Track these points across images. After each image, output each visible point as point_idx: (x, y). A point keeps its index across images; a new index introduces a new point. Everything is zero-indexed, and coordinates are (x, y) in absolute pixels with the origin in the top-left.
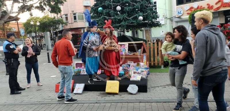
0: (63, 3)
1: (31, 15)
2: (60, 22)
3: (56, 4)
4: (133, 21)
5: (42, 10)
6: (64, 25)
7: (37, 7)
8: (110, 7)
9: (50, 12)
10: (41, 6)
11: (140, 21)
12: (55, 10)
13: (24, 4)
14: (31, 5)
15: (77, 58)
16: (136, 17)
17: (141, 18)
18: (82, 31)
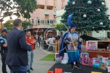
0: (33, 12)
1: (11, 18)
2: (28, 24)
3: (28, 12)
4: (96, 26)
5: (18, 16)
6: (31, 26)
7: (15, 14)
8: (78, 15)
9: (23, 18)
10: (18, 13)
11: (101, 25)
12: (27, 16)
13: (7, 11)
14: (11, 12)
15: (45, 49)
16: (98, 22)
17: (102, 23)
18: (43, 31)
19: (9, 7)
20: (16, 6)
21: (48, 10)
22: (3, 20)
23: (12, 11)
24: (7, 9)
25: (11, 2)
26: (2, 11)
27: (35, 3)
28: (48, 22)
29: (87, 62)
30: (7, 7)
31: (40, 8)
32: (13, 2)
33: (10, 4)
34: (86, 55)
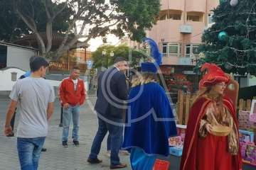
0: (152, 27)
1: (105, 41)
3: (141, 28)
5: (120, 36)
7: (113, 32)
8: (242, 32)
9: (130, 40)
10: (119, 29)
12: (138, 36)
13: (97, 26)
14: (106, 27)
18: (173, 71)
19: (102, 15)
20: (115, 13)
21: (191, 22)
22: (89, 45)
23: (107, 24)
24: (97, 21)
25: (106, 6)
26: (84, 24)
27: (157, 5)
28: (188, 51)
29: (246, 155)
30: (98, 17)
31: (171, 18)
32: (110, 5)
33: (104, 10)
34: (247, 135)
